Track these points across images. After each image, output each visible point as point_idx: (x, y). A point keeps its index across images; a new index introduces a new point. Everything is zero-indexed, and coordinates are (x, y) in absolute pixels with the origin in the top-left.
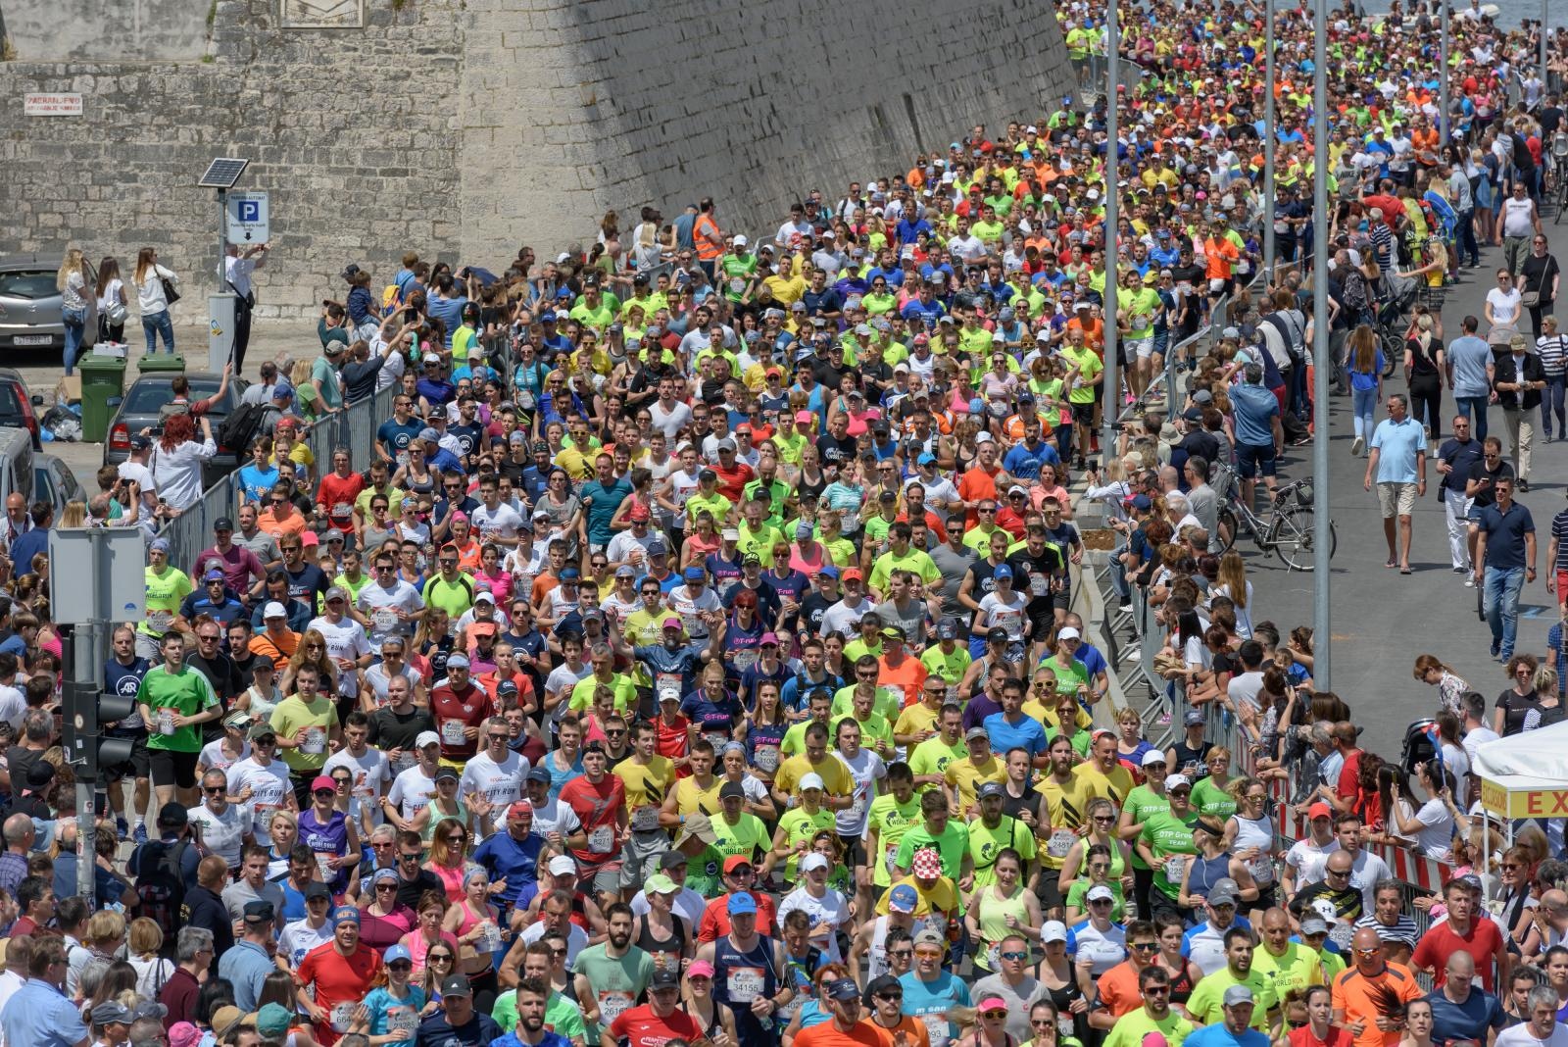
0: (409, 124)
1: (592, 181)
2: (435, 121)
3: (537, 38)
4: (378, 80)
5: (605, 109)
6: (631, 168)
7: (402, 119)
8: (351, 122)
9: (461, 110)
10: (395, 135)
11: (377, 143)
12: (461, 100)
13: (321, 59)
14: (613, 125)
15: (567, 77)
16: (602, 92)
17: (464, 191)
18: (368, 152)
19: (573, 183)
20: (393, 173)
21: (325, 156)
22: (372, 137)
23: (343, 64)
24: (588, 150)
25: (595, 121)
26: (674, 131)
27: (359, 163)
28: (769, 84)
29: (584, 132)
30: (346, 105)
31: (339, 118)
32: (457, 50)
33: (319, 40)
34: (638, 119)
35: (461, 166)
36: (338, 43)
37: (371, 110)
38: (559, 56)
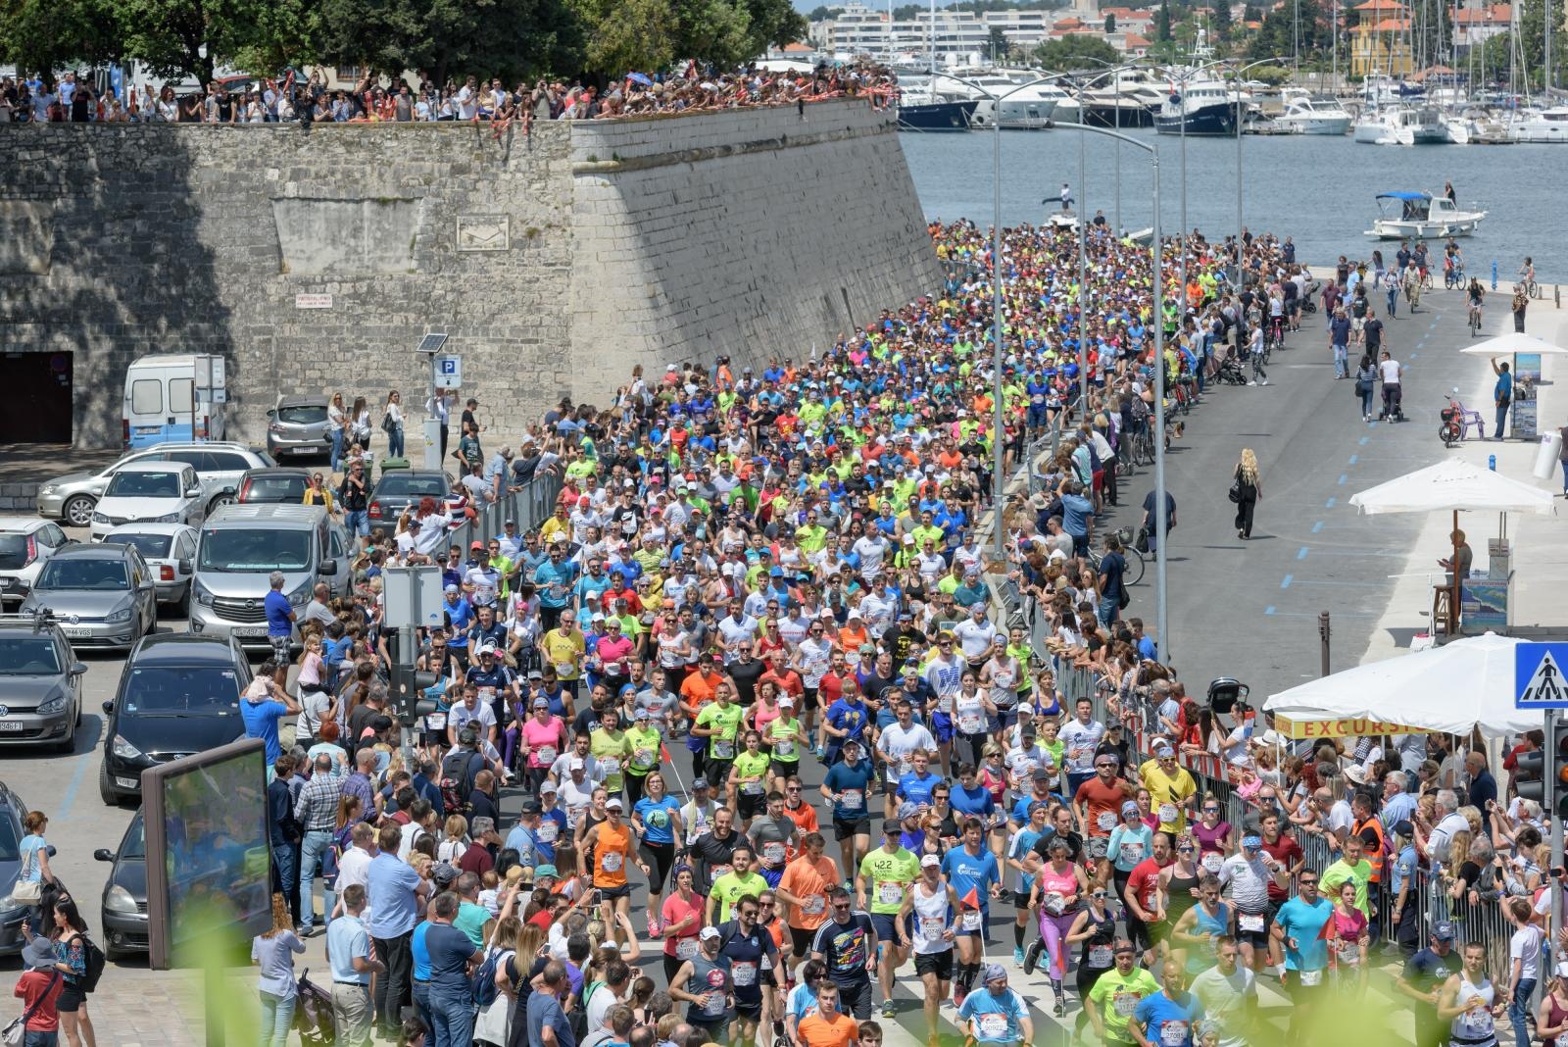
0: (539, 310)
1: (654, 345)
2: (555, 309)
3: (619, 256)
4: (519, 283)
5: (662, 300)
6: (678, 337)
7: (535, 308)
8: (500, 311)
9: (571, 302)
10: (530, 318)
11: (519, 323)
12: (571, 295)
13: (483, 270)
14: (666, 310)
15: (638, 280)
16: (659, 289)
17: (573, 353)
18: (513, 329)
19: (643, 346)
20: (529, 341)
21: (486, 332)
22: (516, 320)
23: (496, 273)
24: (652, 326)
25: (656, 307)
26: (703, 313)
27: (507, 336)
28: (760, 283)
29: (648, 314)
30: (499, 299)
31: (495, 307)
32: (569, 264)
33: (481, 258)
34: (681, 307)
35: (572, 337)
36: (493, 260)
37: (514, 302)
38: (633, 266)
